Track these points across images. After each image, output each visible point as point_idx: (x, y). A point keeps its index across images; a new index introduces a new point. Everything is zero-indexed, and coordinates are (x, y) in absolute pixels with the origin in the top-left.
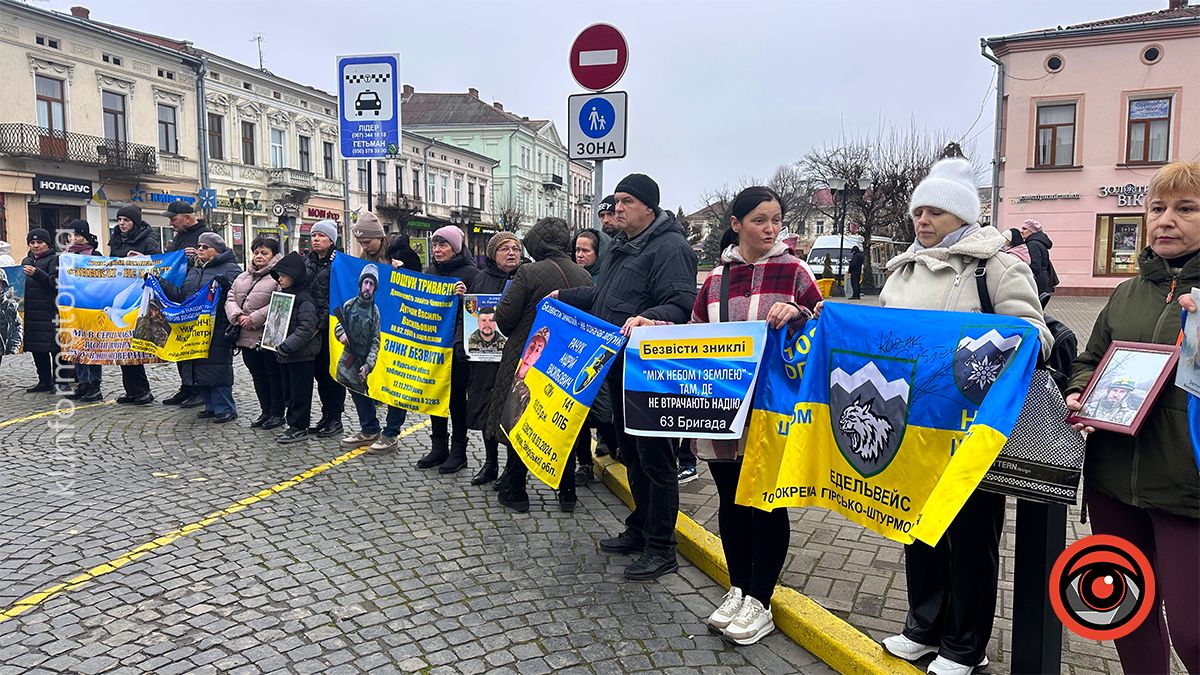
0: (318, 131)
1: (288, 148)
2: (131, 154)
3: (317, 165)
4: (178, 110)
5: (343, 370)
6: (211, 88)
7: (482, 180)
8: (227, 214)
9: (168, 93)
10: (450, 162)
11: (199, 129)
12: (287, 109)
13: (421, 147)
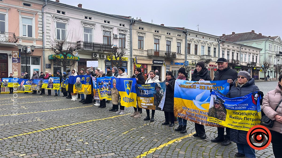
0: (212, 45)
1: (205, 50)
2: (171, 54)
3: (212, 54)
4: (181, 43)
6: (188, 37)
8: (190, 67)
10: (247, 50)
11: (185, 47)
12: (205, 40)
13: (239, 47)
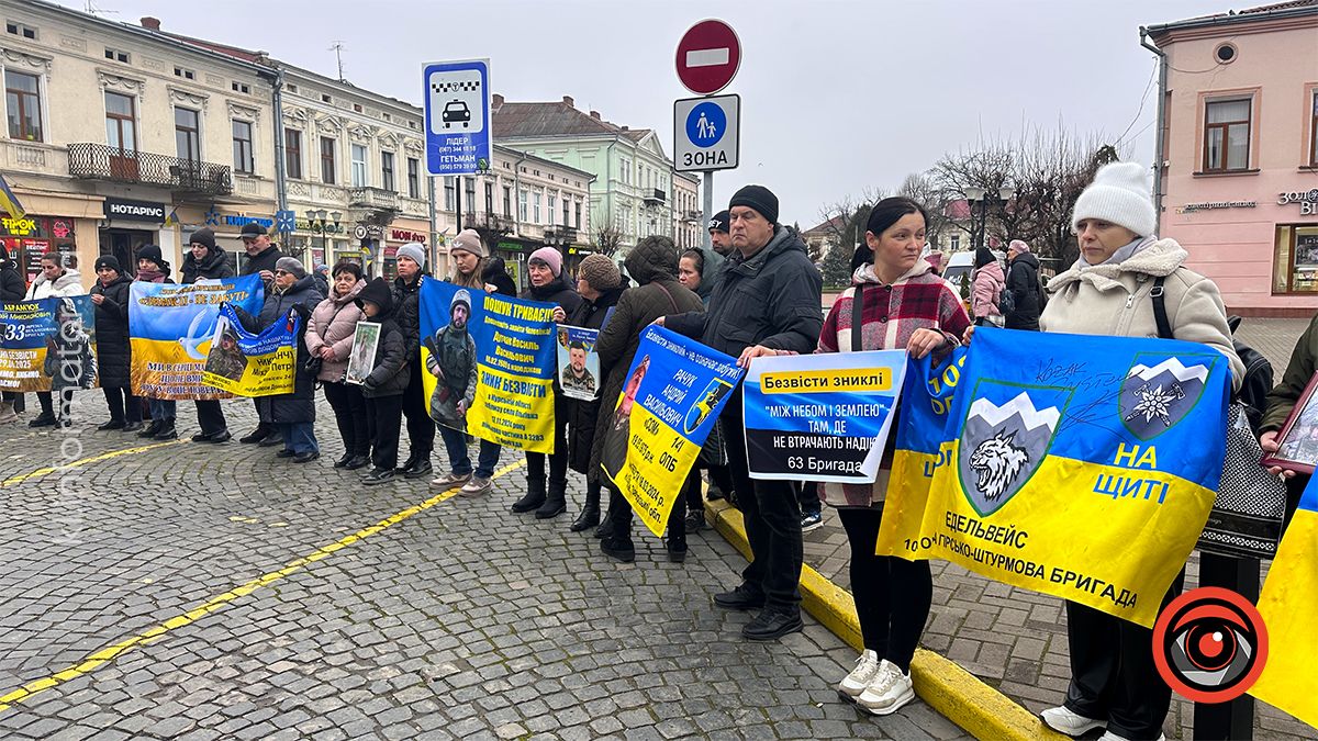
0: (402, 147)
1: (370, 165)
2: (205, 174)
3: (401, 183)
4: (254, 126)
5: (437, 405)
6: (289, 102)
7: (578, 196)
8: (306, 237)
9: (242, 108)
10: (543, 178)
11: (276, 146)
12: (368, 123)
13: (512, 162)
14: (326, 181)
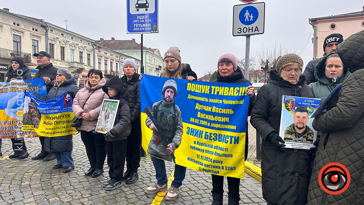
0: (85, 50)
1: (76, 55)
3: (85, 61)
4: (39, 42)
5: (154, 147)
6: (50, 34)
9: (35, 36)
11: (46, 48)
12: (75, 42)
13: (118, 56)
14: (62, 60)
